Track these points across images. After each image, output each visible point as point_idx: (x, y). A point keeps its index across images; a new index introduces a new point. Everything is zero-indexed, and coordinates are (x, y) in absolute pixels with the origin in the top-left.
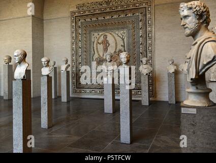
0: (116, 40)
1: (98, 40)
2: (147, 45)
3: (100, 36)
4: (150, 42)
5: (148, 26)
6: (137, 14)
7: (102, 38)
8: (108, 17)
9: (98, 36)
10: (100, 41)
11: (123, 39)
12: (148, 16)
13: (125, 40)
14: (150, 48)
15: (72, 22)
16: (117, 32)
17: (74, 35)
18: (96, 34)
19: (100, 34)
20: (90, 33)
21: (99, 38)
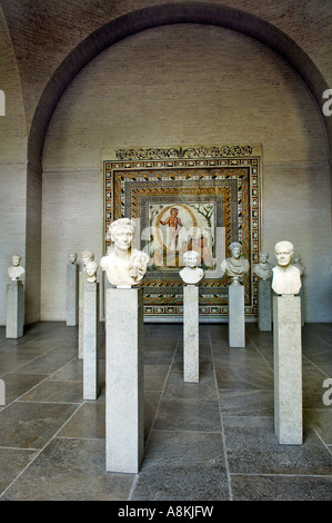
0: (194, 219)
1: (160, 216)
2: (249, 229)
3: (165, 210)
4: (255, 225)
5: (252, 199)
6: (234, 177)
7: (168, 214)
8: (180, 178)
9: (160, 211)
10: (163, 220)
11: (208, 219)
12: (253, 182)
13: (212, 219)
14: (255, 235)
15: (107, 181)
16: (197, 205)
17: (110, 205)
18: (156, 207)
19: (165, 206)
20: (143, 204)
21: (162, 213)
